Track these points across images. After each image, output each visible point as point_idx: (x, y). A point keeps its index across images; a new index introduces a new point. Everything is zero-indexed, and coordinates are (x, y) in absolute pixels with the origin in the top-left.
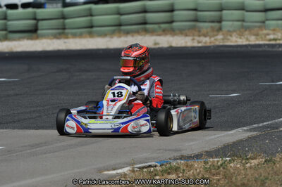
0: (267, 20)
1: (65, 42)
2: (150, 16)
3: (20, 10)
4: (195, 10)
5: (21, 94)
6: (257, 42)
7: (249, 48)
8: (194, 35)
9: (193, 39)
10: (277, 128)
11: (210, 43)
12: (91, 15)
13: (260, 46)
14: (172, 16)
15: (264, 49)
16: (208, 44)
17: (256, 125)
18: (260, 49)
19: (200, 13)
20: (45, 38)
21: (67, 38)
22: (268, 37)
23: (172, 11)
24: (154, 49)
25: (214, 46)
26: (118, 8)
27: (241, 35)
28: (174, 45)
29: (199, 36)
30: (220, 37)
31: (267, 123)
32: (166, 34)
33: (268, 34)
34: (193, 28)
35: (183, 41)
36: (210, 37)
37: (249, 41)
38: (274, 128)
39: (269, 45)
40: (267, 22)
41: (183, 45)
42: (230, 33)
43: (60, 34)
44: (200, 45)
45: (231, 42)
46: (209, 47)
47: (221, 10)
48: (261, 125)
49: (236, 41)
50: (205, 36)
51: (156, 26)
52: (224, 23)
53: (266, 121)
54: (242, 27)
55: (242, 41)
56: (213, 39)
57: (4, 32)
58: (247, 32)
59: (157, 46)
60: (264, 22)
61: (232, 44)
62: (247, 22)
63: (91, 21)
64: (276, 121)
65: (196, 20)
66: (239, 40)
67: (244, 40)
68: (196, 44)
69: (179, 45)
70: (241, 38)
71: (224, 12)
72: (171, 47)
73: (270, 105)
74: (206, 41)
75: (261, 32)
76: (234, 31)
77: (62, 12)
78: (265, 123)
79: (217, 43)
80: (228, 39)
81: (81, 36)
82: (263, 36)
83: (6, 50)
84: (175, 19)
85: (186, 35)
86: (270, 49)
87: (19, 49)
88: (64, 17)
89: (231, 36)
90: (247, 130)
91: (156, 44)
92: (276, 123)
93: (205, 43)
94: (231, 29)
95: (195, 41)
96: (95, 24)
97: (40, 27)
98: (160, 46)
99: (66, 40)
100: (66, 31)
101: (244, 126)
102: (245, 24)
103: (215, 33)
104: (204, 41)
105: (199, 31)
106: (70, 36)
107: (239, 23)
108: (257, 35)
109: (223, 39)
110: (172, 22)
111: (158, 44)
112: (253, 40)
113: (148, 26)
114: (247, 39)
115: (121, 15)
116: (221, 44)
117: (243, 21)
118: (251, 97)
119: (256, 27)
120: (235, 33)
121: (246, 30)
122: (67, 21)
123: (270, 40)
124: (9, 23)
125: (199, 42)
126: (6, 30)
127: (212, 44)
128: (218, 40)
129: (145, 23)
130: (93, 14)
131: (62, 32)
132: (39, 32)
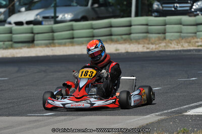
0: (198, 31)
1: (52, 50)
2: (114, 30)
3: (25, 26)
4: (147, 25)
5: (5, 90)
6: (189, 48)
7: (182, 52)
8: (145, 43)
9: (144, 46)
10: (180, 114)
11: (156, 49)
12: (73, 30)
13: (190, 51)
14: (130, 30)
15: (192, 53)
16: (154, 50)
17: (166, 111)
18: (189, 53)
19: (150, 27)
20: (39, 47)
21: (55, 46)
22: (197, 44)
23: (130, 26)
24: (115, 54)
25: (157, 51)
26: (92, 25)
27: (178, 43)
28: (130, 51)
29: (148, 44)
30: (163, 44)
31: (174, 109)
32: (126, 43)
33: (198, 42)
34: (145, 38)
35: (136, 48)
36: (156, 45)
37: (184, 47)
38: (178, 113)
39: (196, 50)
40: (198, 33)
41: (136, 51)
42: (171, 41)
43: (50, 44)
44: (148, 50)
45: (171, 48)
46: (154, 52)
47: (165, 25)
48: (169, 111)
49: (174, 48)
50: (152, 44)
51: (119, 37)
52: (167, 34)
53: (174, 108)
54: (180, 37)
55: (178, 47)
56: (157, 46)
57: (10, 43)
58: (183, 41)
59: (118, 52)
60: (196, 33)
61: (171, 49)
62: (184, 33)
63: (73, 34)
64: (182, 107)
65: (147, 32)
66: (176, 46)
67: (180, 46)
68: (145, 50)
69: (133, 51)
70: (177, 45)
71: (167, 26)
72: (127, 52)
73: (181, 96)
74: (152, 48)
75: (193, 41)
76: (174, 40)
77: (52, 28)
78: (173, 110)
79: (160, 49)
80: (168, 46)
81: (65, 45)
82: (194, 44)
83: (10, 56)
84: (132, 31)
85: (139, 43)
86: (197, 53)
87: (19, 55)
88: (53, 31)
89: (171, 43)
90: (159, 115)
91: (116, 50)
92: (181, 109)
93: (152, 49)
94: (172, 39)
95: (145, 48)
96: (75, 36)
97: (36, 39)
98: (120, 51)
99: (54, 48)
100: (56, 41)
101: (157, 112)
102: (182, 34)
103: (160, 41)
104: (151, 48)
105: (149, 40)
106: (57, 45)
107: (178, 34)
108: (190, 42)
109: (165, 46)
110: (130, 34)
111: (118, 50)
112: (186, 47)
113: (113, 37)
114: (182, 46)
115: (94, 29)
116: (163, 49)
117: (181, 32)
118: (168, 89)
119: (190, 36)
120: (174, 42)
121: (182, 39)
122: (56, 34)
123: (198, 46)
124: (14, 36)
125: (148, 49)
126: (11, 41)
127: (157, 50)
128: (162, 47)
129: (111, 35)
130: (74, 29)
131: (52, 42)
132: (35, 42)
